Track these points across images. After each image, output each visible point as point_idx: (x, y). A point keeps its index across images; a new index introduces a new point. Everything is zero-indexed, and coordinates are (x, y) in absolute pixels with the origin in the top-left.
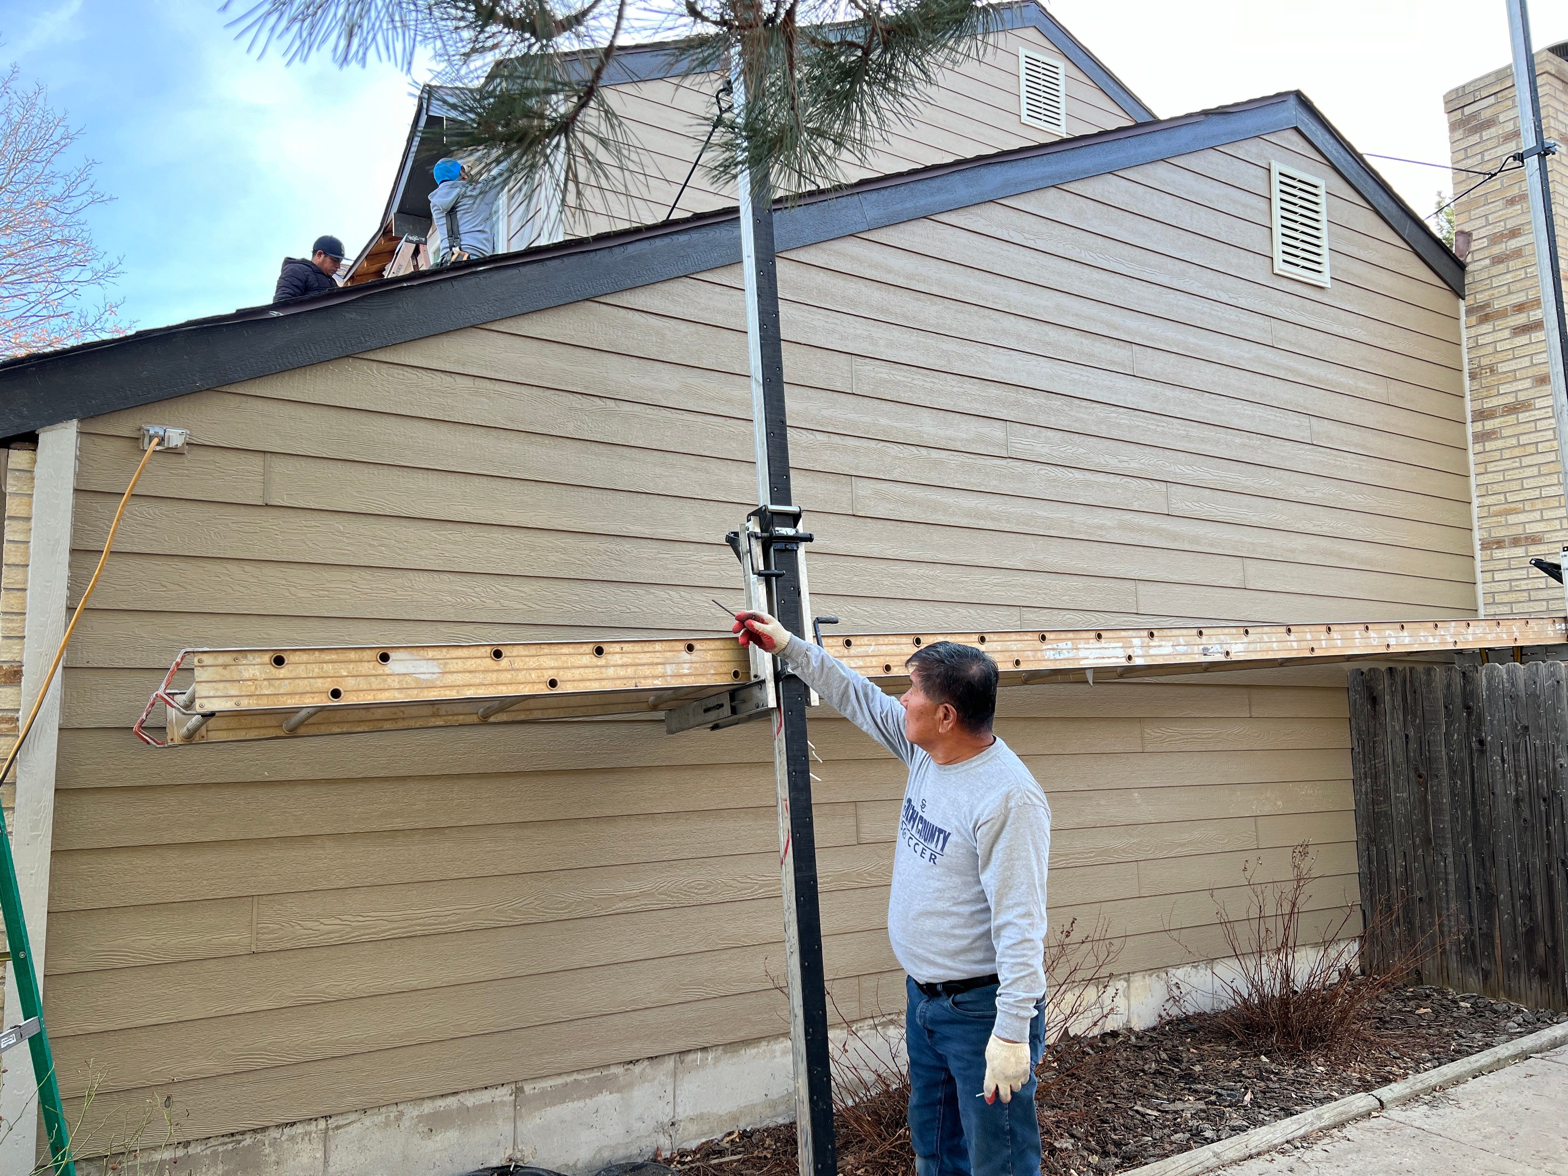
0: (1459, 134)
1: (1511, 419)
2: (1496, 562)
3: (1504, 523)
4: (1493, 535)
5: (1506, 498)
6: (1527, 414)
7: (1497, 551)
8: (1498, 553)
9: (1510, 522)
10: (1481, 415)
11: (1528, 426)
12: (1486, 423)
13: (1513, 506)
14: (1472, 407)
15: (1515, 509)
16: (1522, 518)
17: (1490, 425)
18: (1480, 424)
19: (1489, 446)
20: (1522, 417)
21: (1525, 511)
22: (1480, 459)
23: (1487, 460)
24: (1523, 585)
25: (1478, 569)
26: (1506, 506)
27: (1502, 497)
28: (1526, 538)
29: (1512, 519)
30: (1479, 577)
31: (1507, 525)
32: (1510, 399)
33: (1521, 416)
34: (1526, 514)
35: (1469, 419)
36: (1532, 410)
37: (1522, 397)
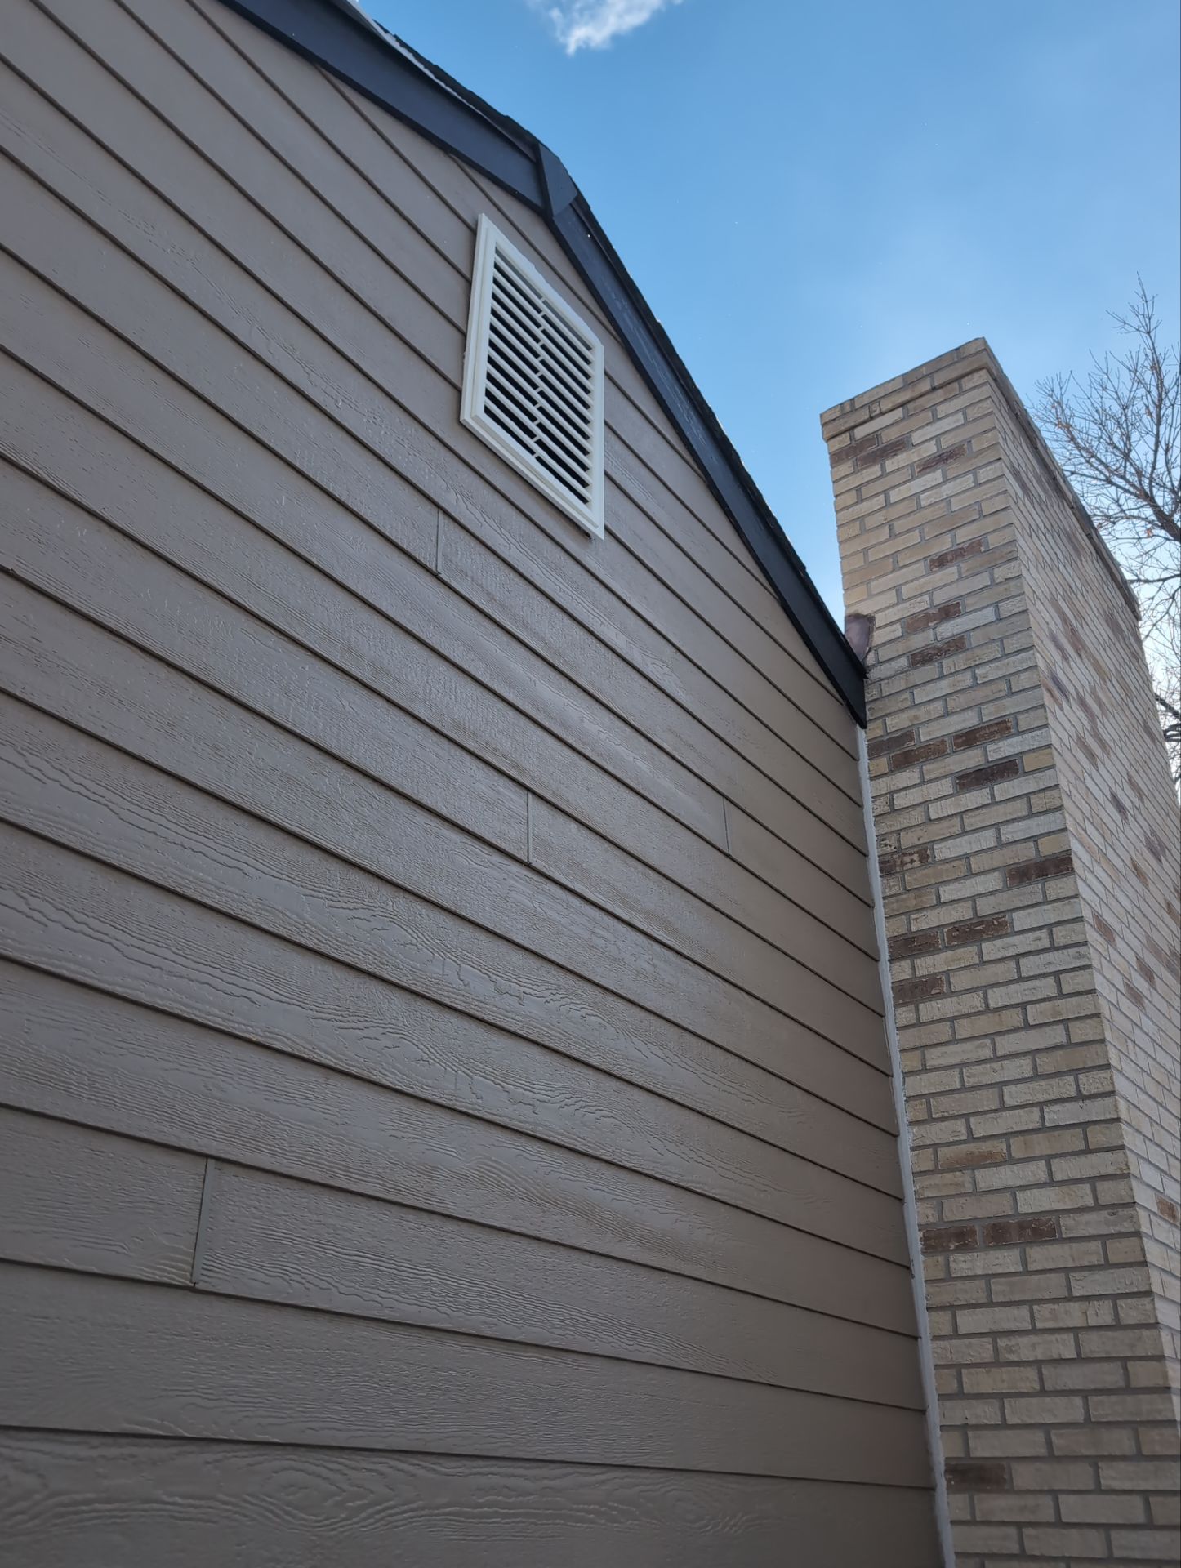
0: (846, 468)
1: (966, 954)
2: (959, 1285)
3: (969, 1188)
4: (949, 1216)
5: (970, 1130)
6: (999, 943)
7: (960, 1257)
8: (963, 1263)
9: (982, 1186)
10: (908, 946)
11: (1001, 967)
12: (918, 962)
13: (985, 1147)
14: (888, 929)
15: (991, 1155)
16: (1006, 1176)
17: (927, 965)
18: (905, 964)
19: (930, 1009)
20: (991, 949)
21: (1011, 1160)
22: (914, 1037)
23: (925, 1042)
24: (1026, 1348)
25: (921, 1303)
26: (972, 1147)
27: (960, 1125)
28: (1022, 1227)
29: (989, 1178)
30: (926, 1323)
31: (976, 1193)
32: (962, 913)
33: (986, 947)
34: (1015, 1167)
35: (885, 955)
36: (1007, 935)
37: (986, 907)
